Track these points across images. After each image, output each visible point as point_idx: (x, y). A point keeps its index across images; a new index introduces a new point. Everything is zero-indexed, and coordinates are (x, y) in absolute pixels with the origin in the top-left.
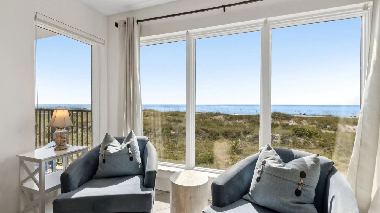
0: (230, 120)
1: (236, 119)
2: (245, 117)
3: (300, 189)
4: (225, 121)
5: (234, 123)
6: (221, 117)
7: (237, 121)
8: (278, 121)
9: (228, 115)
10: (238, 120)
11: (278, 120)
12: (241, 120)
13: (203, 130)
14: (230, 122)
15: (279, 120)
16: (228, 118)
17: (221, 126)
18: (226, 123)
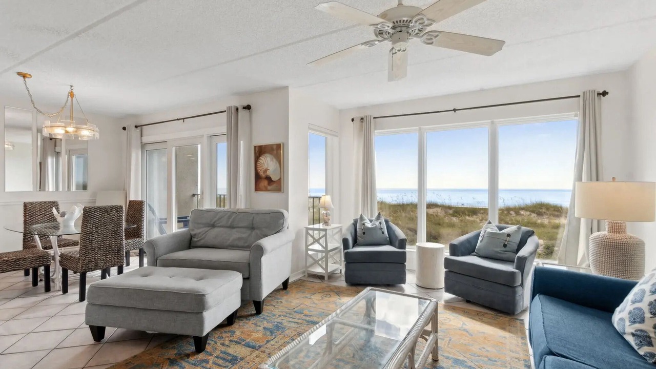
0: (453, 215)
1: (465, 214)
2: (482, 211)
3: (506, 243)
4: (445, 217)
5: (461, 221)
6: (439, 210)
7: (467, 218)
8: (546, 219)
9: (450, 208)
10: (469, 215)
11: (545, 217)
12: (475, 216)
13: (410, 230)
14: (454, 219)
15: (547, 217)
16: (451, 212)
17: (439, 224)
18: (446, 220)
